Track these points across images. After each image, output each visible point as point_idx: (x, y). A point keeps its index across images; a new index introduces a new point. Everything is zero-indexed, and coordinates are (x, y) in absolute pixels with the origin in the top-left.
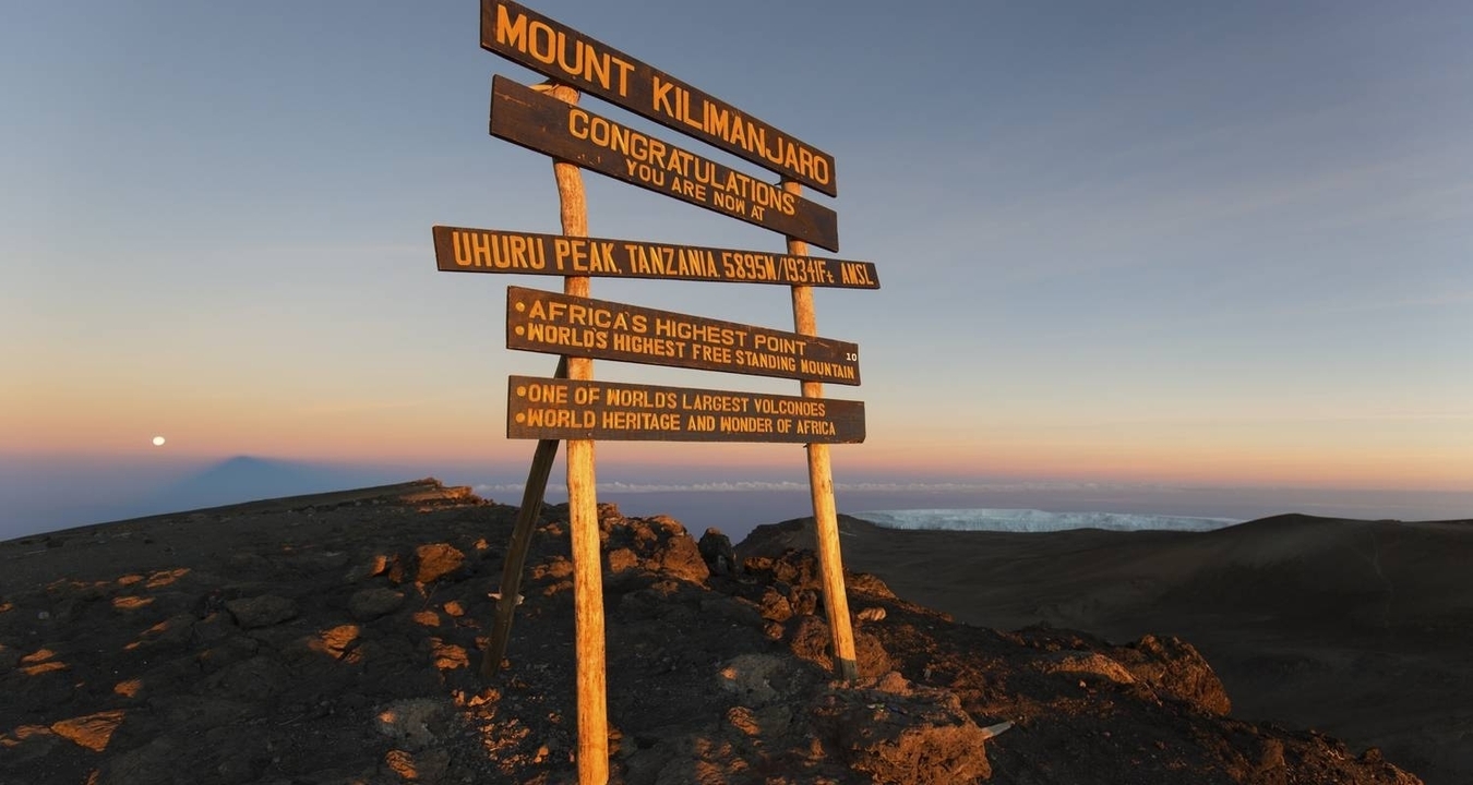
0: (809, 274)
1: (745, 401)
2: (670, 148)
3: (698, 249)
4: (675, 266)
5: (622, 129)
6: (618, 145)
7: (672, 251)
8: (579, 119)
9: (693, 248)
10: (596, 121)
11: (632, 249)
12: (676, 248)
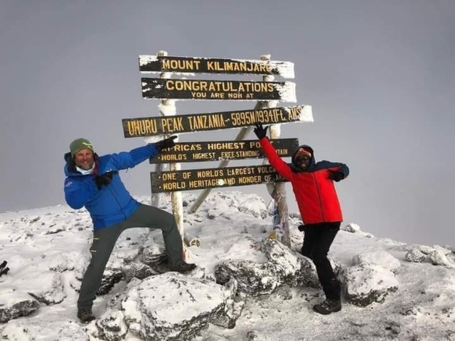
0: (270, 118)
1: (253, 169)
2: (209, 82)
3: (217, 113)
4: (207, 124)
5: (188, 81)
6: (187, 88)
7: (205, 117)
8: (170, 84)
9: (214, 114)
10: (177, 82)
11: (190, 118)
12: (207, 115)
